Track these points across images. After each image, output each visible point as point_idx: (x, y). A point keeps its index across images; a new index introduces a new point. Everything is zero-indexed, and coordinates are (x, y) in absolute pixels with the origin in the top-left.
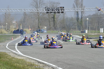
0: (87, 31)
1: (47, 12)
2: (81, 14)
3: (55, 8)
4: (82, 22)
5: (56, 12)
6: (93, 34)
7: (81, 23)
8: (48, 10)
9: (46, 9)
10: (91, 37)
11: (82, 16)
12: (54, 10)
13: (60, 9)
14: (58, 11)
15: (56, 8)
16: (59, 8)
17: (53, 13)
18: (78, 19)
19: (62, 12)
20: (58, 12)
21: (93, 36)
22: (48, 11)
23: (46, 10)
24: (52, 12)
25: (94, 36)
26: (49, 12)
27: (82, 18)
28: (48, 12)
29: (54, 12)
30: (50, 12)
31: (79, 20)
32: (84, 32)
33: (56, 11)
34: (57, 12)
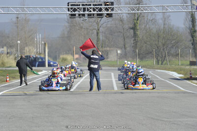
1: (72, 15)
3: (90, 5)
5: (94, 14)
9: (70, 7)
12: (88, 10)
13: (103, 6)
14: (99, 13)
15: (93, 5)
16: (101, 5)
17: (86, 17)
19: (108, 14)
20: (98, 15)
22: (73, 13)
23: (69, 11)
24: (84, 15)
26: (77, 15)
28: (75, 15)
29: (89, 15)
30: (79, 15)
33: (93, 12)
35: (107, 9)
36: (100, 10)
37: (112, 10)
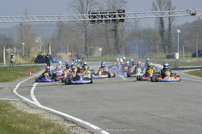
0: (177, 56)
1: (92, 21)
2: (168, 21)
3: (107, 13)
4: (170, 37)
5: (109, 20)
6: (189, 61)
7: (169, 39)
8: (95, 17)
9: (91, 15)
10: (184, 67)
11: (170, 25)
12: (105, 17)
13: (117, 13)
15: (109, 13)
16: (115, 12)
17: (104, 23)
18: (163, 31)
19: (120, 20)
20: (113, 20)
21: (188, 64)
22: (94, 19)
23: (90, 18)
24: (101, 21)
25: (190, 64)
26: (96, 21)
27: (170, 29)
28: (94, 21)
29: (106, 21)
30: (98, 21)
31: (165, 34)
32: (173, 57)
33: (109, 18)
34: (111, 21)
35: (120, 16)
36: (115, 16)
37: (124, 16)
